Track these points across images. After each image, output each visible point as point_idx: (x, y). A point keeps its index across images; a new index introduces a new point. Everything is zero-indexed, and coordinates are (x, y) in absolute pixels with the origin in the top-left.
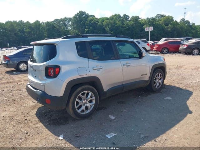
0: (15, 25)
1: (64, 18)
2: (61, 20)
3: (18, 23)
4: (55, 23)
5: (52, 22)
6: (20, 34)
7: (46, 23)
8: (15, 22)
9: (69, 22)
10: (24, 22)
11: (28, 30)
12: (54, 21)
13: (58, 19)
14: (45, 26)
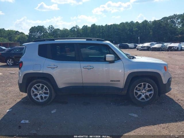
0: (126, 25)
1: (173, 15)
2: (170, 18)
3: (129, 23)
4: (162, 22)
5: (160, 20)
6: (129, 32)
7: (153, 21)
8: (127, 23)
9: (178, 19)
10: (134, 22)
11: (136, 29)
12: (162, 19)
13: (166, 17)
14: (152, 25)
